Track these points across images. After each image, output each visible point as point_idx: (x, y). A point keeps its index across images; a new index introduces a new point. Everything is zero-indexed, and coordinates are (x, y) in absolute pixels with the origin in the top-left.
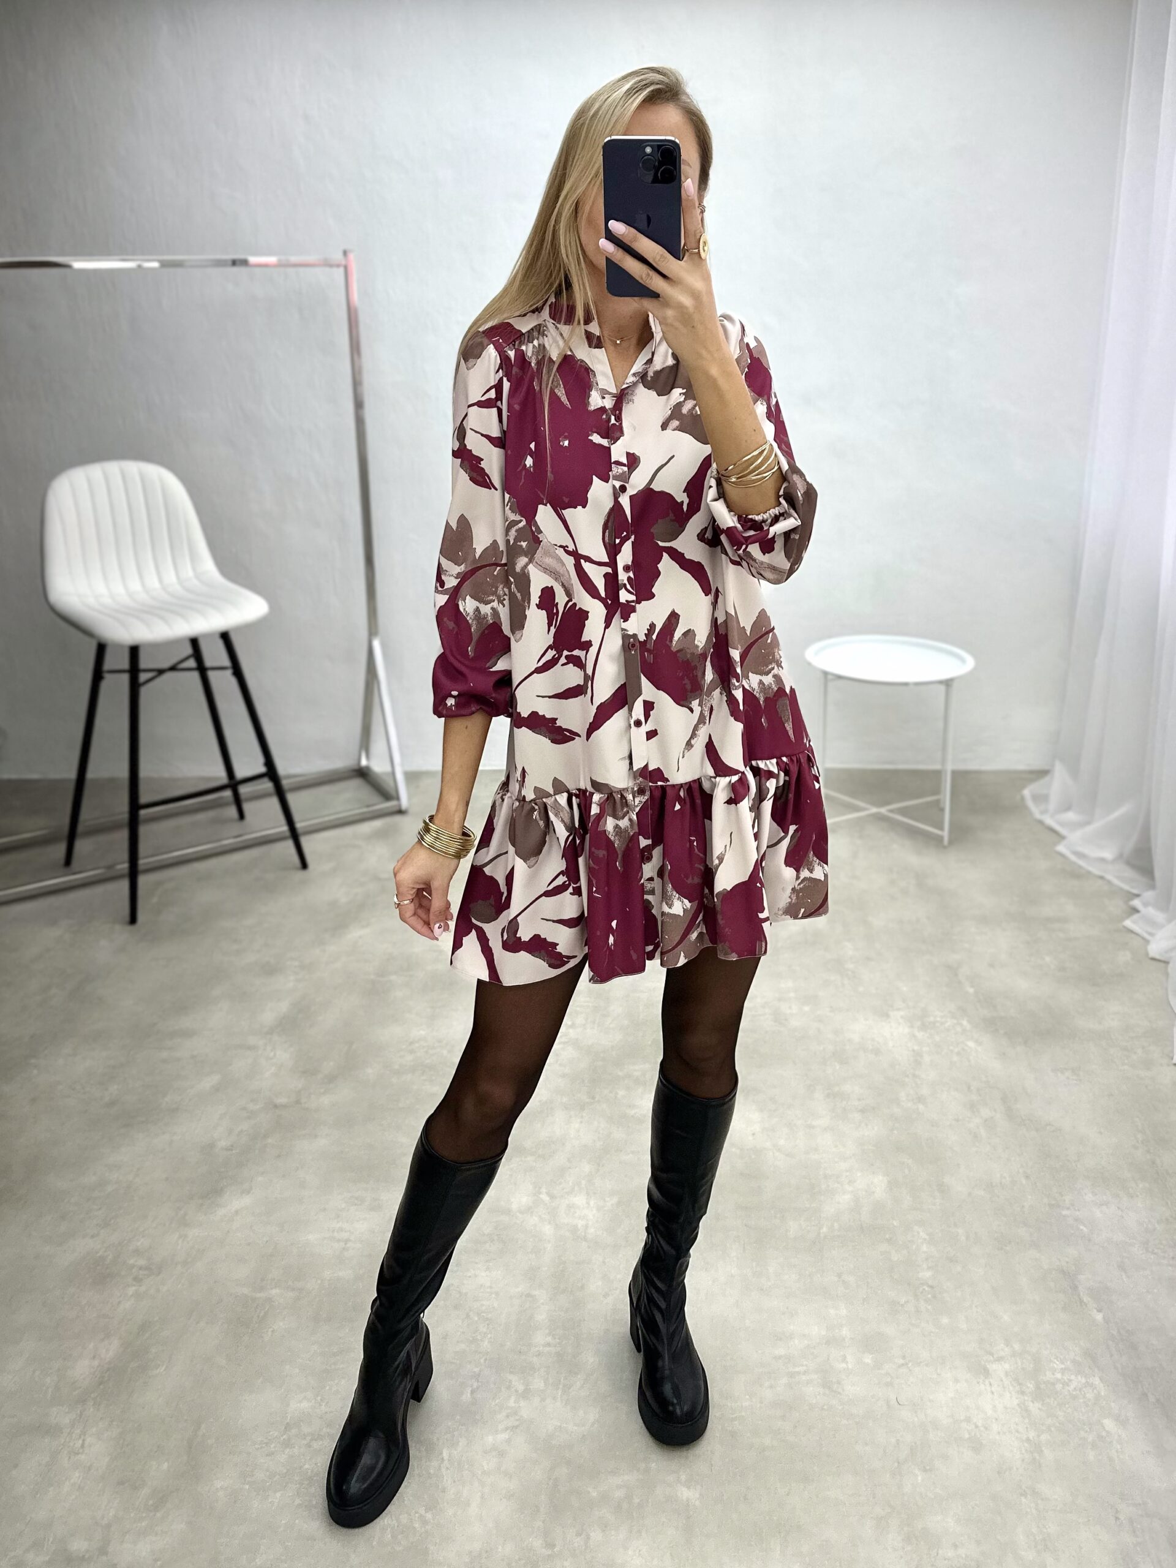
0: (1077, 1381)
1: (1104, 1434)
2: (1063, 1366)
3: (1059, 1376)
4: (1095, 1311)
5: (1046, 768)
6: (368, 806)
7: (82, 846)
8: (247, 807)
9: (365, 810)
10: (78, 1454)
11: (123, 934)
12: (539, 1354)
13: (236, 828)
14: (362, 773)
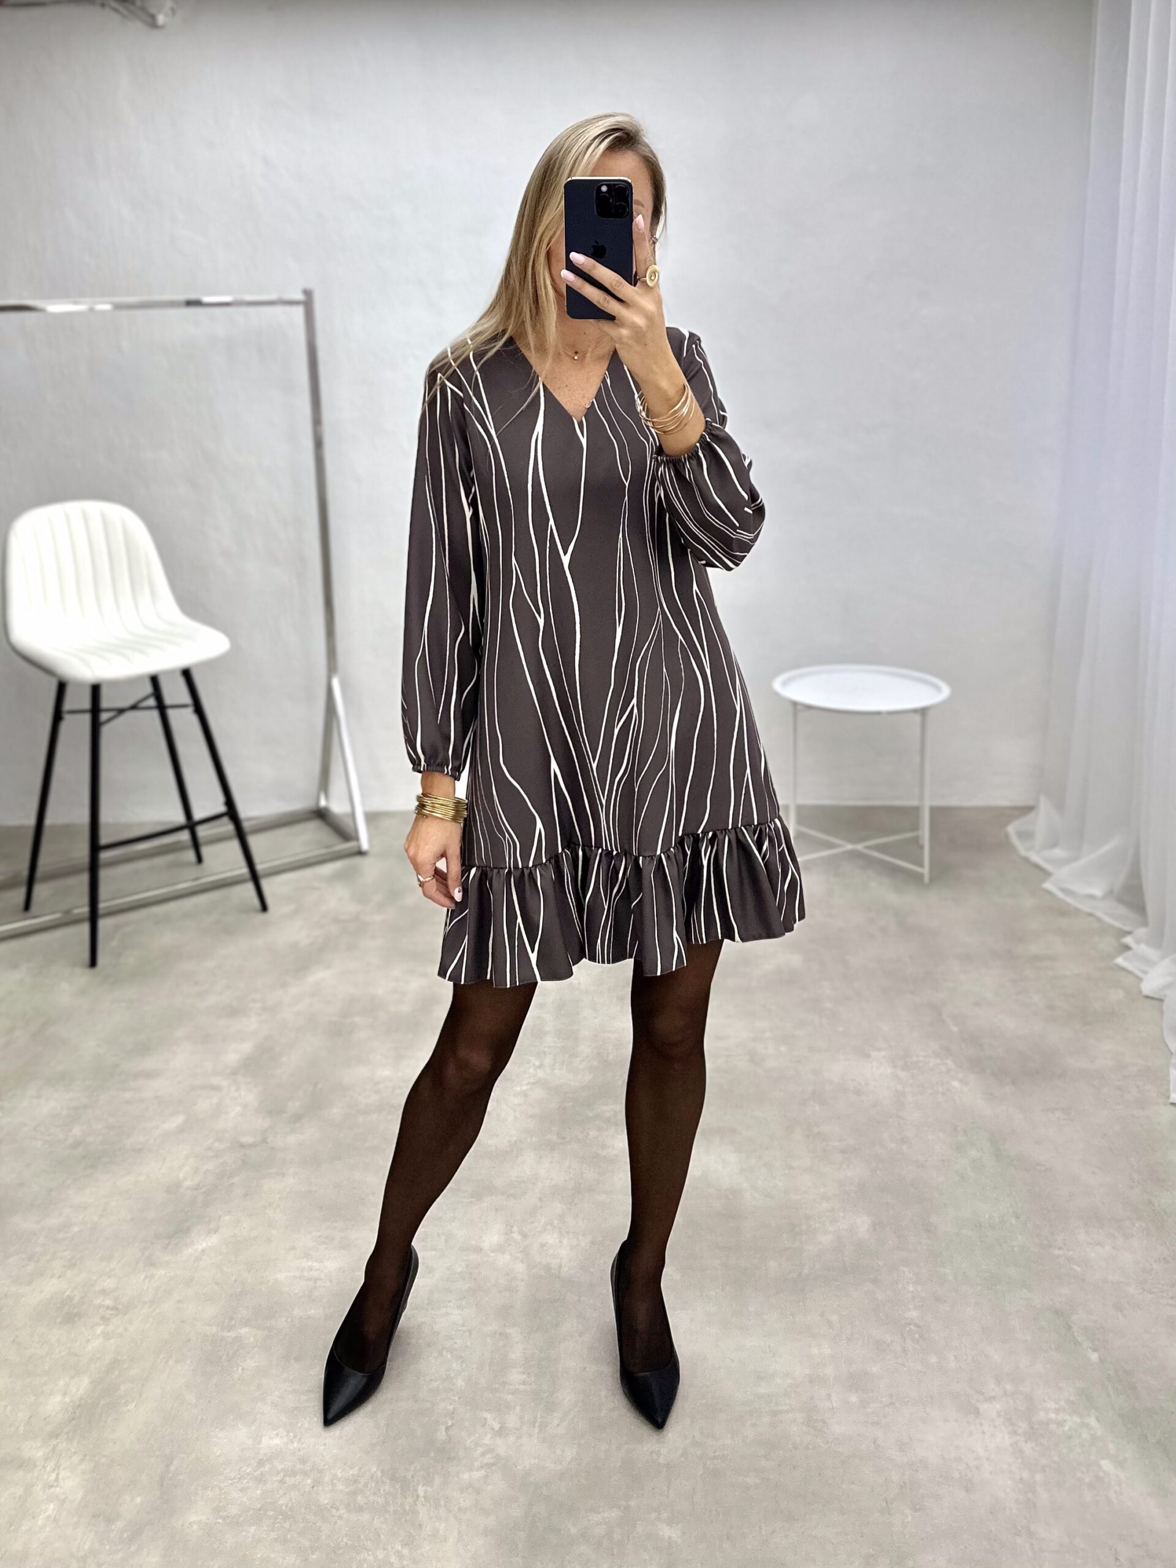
0: (1071, 1421)
1: (1101, 1474)
2: (1057, 1406)
3: (1053, 1416)
4: (1090, 1350)
5: (1031, 803)
6: (327, 847)
7: (41, 891)
8: (205, 851)
9: (323, 851)
10: (52, 1486)
11: (83, 976)
12: (514, 1392)
13: (194, 871)
14: (321, 815)
